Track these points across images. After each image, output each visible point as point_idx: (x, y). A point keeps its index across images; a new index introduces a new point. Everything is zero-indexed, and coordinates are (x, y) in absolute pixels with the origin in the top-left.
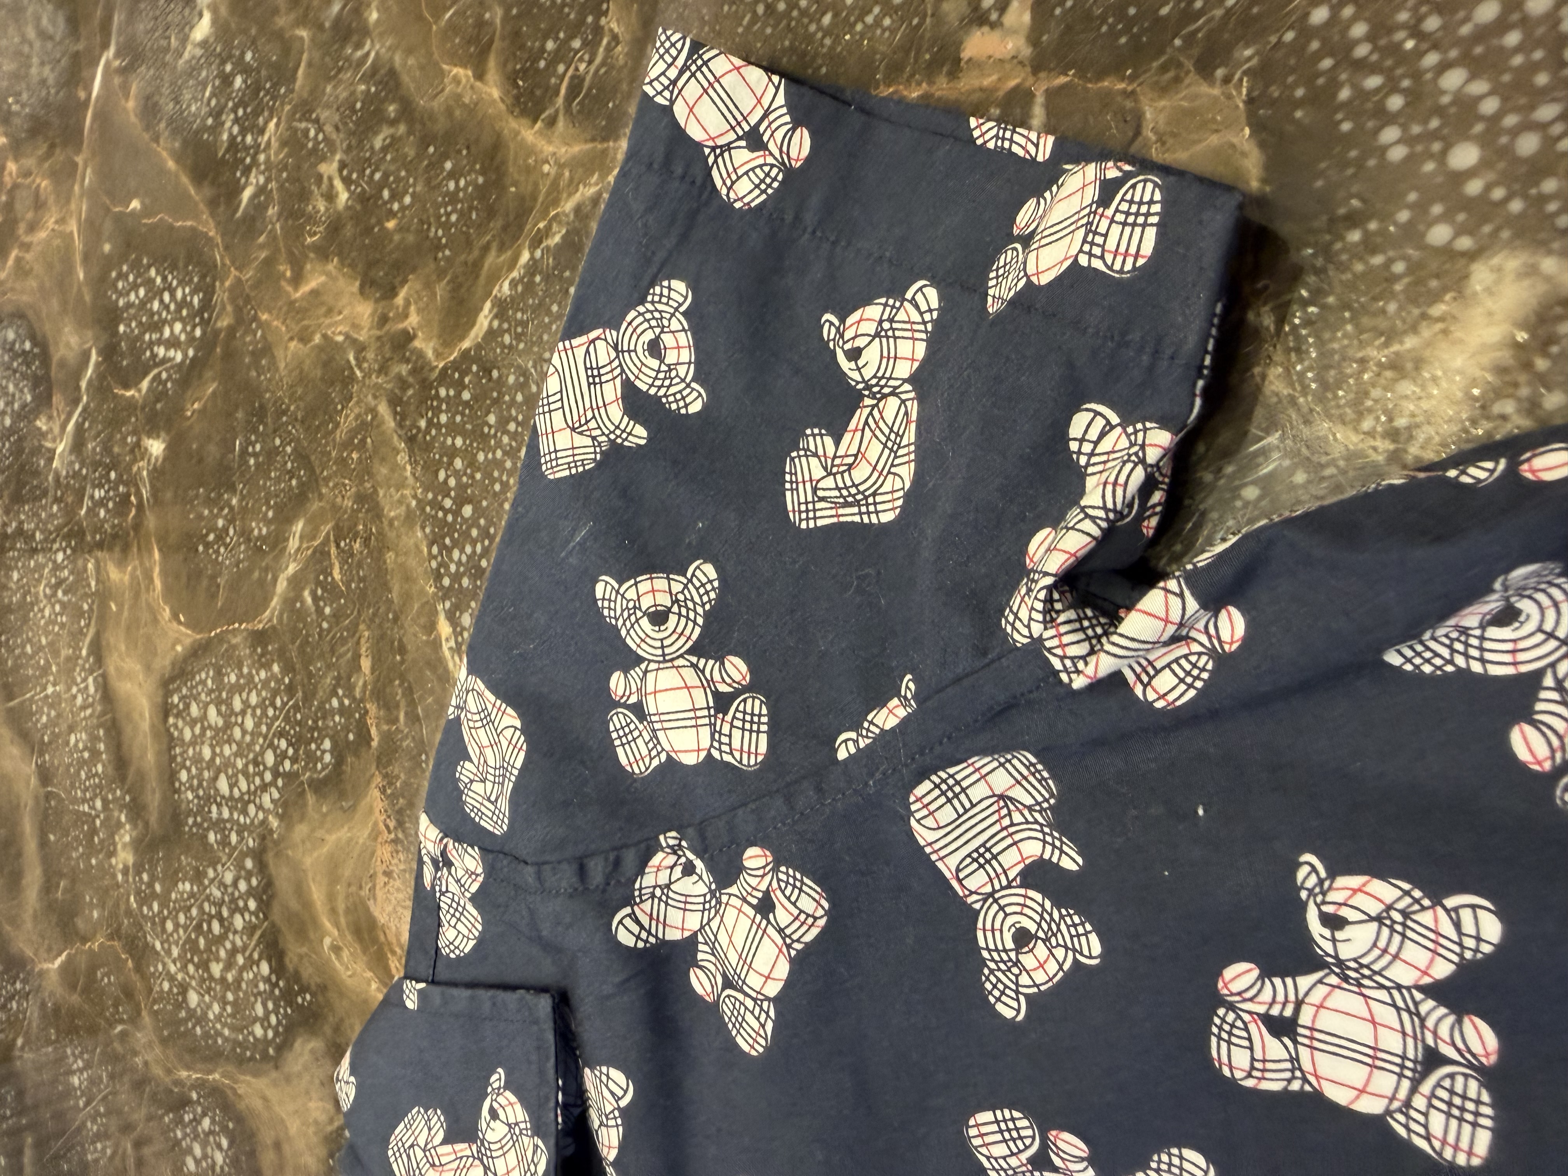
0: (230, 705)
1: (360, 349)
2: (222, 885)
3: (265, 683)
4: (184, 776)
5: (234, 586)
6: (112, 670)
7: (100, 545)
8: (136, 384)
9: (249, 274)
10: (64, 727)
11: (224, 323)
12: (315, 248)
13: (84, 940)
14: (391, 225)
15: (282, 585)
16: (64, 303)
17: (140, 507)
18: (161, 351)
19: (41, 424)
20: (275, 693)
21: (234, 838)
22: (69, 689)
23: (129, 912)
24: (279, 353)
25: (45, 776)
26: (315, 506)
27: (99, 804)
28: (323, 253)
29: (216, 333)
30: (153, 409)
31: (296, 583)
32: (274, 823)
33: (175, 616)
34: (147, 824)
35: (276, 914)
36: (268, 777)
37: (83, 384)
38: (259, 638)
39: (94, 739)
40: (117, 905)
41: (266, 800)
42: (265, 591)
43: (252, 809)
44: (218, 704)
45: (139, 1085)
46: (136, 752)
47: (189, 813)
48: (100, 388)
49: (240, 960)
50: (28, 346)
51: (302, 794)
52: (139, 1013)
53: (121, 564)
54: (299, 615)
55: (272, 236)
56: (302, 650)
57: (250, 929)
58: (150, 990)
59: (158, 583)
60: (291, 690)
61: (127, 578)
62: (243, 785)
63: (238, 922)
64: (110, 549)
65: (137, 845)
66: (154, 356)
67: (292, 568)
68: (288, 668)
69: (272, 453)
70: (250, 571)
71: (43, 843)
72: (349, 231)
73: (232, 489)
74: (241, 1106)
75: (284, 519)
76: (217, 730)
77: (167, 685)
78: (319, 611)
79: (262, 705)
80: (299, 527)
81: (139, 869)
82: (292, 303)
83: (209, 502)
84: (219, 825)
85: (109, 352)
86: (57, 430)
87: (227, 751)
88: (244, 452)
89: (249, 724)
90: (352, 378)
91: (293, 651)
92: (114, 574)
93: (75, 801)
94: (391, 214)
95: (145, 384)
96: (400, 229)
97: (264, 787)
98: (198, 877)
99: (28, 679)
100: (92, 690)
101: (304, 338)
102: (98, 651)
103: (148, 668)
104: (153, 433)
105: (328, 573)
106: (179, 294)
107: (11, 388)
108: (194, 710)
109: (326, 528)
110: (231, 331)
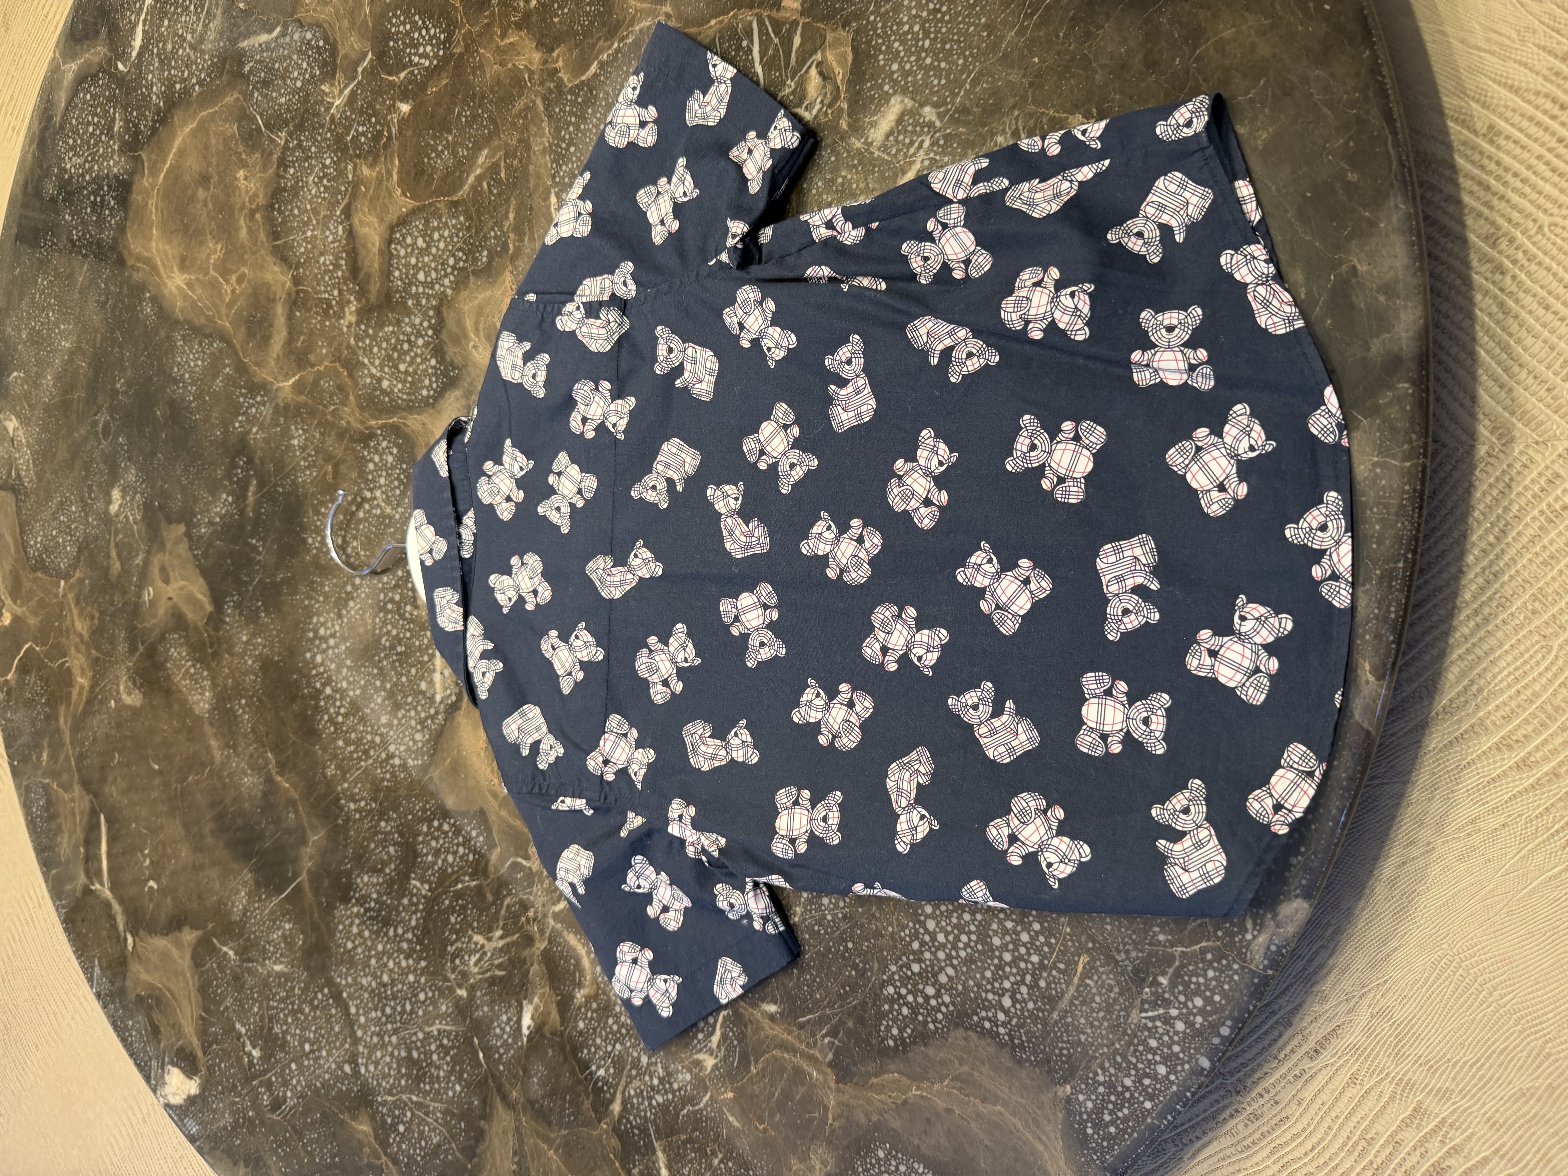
0: (431, 236)
1: (531, 73)
2: (413, 325)
3: (454, 226)
4: (397, 273)
5: (443, 179)
6: (357, 222)
7: (359, 156)
8: (397, 74)
9: (476, 29)
10: (316, 253)
11: (457, 50)
12: (515, 23)
13: (313, 366)
14: (556, 20)
15: (471, 179)
16: (352, 24)
17: (389, 138)
18: (416, 59)
19: (325, 88)
20: (459, 230)
21: (424, 301)
22: (323, 232)
23: (349, 347)
24: (488, 70)
25: (296, 281)
26: (496, 143)
27: (336, 293)
28: (519, 26)
29: (453, 54)
30: (406, 88)
31: (479, 179)
32: (449, 292)
33: (404, 194)
34: (368, 300)
35: (444, 336)
36: (449, 270)
37: (360, 70)
38: (455, 204)
39: (337, 258)
40: (340, 344)
41: (446, 282)
42: (461, 182)
43: (437, 287)
44: (423, 237)
45: (341, 435)
46: (367, 263)
47: (398, 291)
48: (371, 73)
49: (419, 360)
50: (321, 43)
51: (468, 277)
52: (347, 397)
53: (372, 166)
54: (480, 193)
55: (493, 14)
56: (478, 210)
57: (426, 345)
58: (357, 384)
59: (395, 177)
60: (468, 229)
61: (374, 174)
62: (434, 275)
63: (420, 342)
64: (366, 158)
65: (359, 312)
66: (411, 61)
67: (478, 171)
68: (469, 218)
69: (475, 117)
70: (454, 172)
71: (290, 317)
72: (534, 19)
73: (450, 132)
74: (407, 430)
75: (477, 149)
76: (421, 250)
77: (392, 229)
78: (490, 192)
79: (451, 237)
80: (485, 152)
81: (358, 323)
82: (498, 47)
83: (434, 137)
84: (417, 297)
85: (381, 55)
86: (336, 92)
87: (426, 259)
88: (459, 114)
89: (442, 245)
90: (526, 85)
91: (473, 210)
92: (366, 171)
93: (320, 292)
94: (557, 15)
95: (402, 75)
96: (560, 22)
97: (446, 275)
98: (398, 323)
99: (293, 228)
100: (340, 232)
101: (502, 64)
102: (348, 213)
103: (381, 220)
104: (404, 99)
105: (498, 173)
106: (432, 32)
107: (305, 65)
108: (409, 240)
109: (500, 154)
110: (461, 55)
